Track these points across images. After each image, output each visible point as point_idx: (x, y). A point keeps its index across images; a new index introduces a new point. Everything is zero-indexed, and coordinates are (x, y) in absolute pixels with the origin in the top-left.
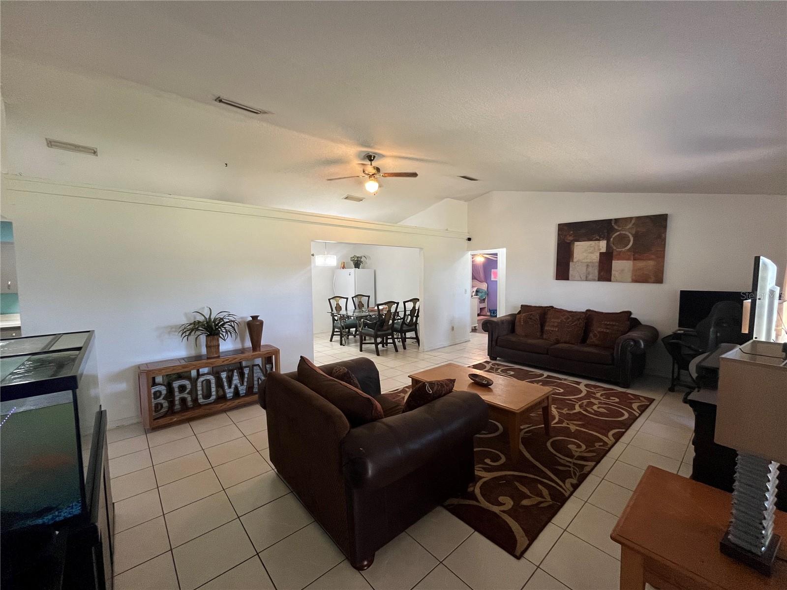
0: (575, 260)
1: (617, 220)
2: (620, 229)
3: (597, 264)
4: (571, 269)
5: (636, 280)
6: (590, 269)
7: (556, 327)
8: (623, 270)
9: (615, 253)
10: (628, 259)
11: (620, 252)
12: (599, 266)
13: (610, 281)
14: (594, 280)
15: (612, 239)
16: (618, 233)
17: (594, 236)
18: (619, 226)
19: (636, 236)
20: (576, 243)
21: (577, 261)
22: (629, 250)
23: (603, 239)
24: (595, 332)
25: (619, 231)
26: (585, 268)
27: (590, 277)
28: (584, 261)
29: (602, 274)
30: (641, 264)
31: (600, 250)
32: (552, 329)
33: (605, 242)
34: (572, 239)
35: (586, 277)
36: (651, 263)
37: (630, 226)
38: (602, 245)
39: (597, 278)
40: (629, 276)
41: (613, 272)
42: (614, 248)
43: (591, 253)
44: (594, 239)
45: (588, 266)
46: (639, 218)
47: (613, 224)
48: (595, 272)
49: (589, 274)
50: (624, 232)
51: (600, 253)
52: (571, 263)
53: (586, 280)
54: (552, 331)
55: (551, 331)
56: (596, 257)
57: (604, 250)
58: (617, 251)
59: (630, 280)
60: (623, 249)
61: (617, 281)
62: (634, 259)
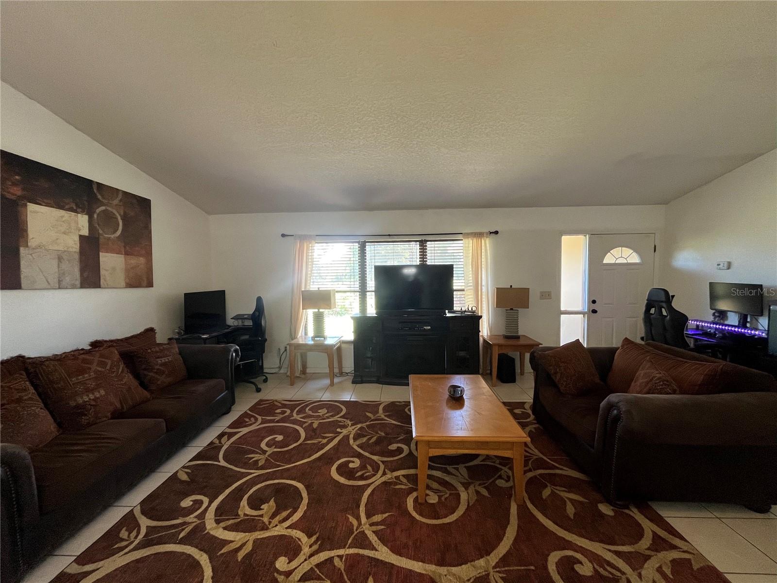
0: (32, 243)
1: (99, 185)
2: (105, 201)
3: (77, 256)
4: (23, 263)
5: (131, 285)
6: (65, 266)
7: (98, 387)
8: (114, 269)
9: (101, 240)
10: (119, 253)
11: (109, 239)
12: (81, 261)
13: (99, 287)
14: (73, 287)
15: (95, 216)
16: (103, 208)
17: (67, 201)
18: (103, 196)
19: (125, 218)
20: (31, 207)
21: (39, 247)
22: (118, 237)
23: (82, 212)
24: (157, 367)
25: (103, 205)
26: (55, 263)
27: (67, 279)
28: (50, 247)
29: (86, 274)
30: (134, 261)
31: (79, 230)
32: (92, 396)
33: (86, 217)
34: (19, 193)
35: (60, 281)
36: (142, 260)
37: (116, 202)
38: (82, 223)
39: (78, 283)
40: (121, 279)
41: (102, 272)
42: (101, 232)
43: (64, 233)
44: (67, 207)
45: (60, 259)
46: (126, 194)
47: (95, 191)
48: (74, 271)
49: (64, 274)
50: (109, 209)
51: (81, 236)
52: (23, 251)
53: (59, 288)
54: (95, 400)
55: (93, 403)
56: (72, 244)
57: (85, 232)
58: (105, 238)
59: (123, 284)
60: (112, 236)
61: (108, 287)
62: (127, 254)
